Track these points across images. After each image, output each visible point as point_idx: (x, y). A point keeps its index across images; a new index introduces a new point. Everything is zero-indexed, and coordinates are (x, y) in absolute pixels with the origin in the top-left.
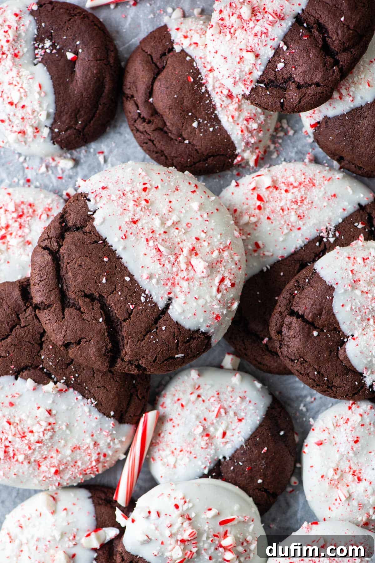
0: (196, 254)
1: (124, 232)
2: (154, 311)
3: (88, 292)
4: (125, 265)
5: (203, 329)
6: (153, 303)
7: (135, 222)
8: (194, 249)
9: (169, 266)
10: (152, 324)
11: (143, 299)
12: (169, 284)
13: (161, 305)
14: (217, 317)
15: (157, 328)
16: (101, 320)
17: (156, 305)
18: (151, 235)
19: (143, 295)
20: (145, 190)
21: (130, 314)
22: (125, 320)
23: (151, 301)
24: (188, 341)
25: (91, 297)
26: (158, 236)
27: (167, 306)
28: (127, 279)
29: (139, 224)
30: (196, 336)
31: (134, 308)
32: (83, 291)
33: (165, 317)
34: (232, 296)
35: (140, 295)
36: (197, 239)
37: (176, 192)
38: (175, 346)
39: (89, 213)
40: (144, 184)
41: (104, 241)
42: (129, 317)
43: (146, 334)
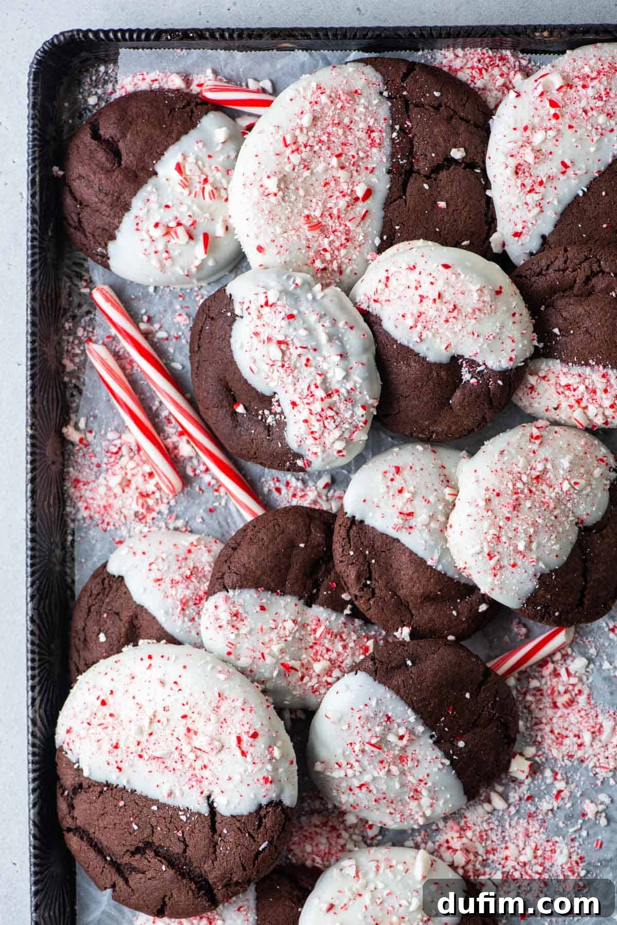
0: (196, 733)
1: (115, 765)
2: (203, 822)
3: (133, 849)
4: (144, 794)
5: (264, 802)
6: (195, 814)
7: (116, 747)
8: (189, 730)
9: (179, 766)
10: (213, 836)
11: (184, 818)
12: (194, 784)
13: (205, 810)
14: (266, 780)
15: (220, 836)
16: (164, 868)
17: (199, 814)
18: (140, 748)
19: (180, 813)
20: (104, 703)
21: (184, 841)
22: (185, 851)
23: (192, 814)
24: (259, 826)
25: (138, 851)
26: (146, 744)
27: (211, 806)
28: (155, 808)
29: (121, 745)
30: (262, 813)
31: (183, 833)
32: (128, 851)
33: (218, 819)
34: (263, 746)
35: (178, 815)
36: (184, 717)
37: (134, 681)
38: (252, 841)
39: (76, 766)
40: (98, 698)
41: (108, 785)
42: (186, 846)
43: (215, 850)
